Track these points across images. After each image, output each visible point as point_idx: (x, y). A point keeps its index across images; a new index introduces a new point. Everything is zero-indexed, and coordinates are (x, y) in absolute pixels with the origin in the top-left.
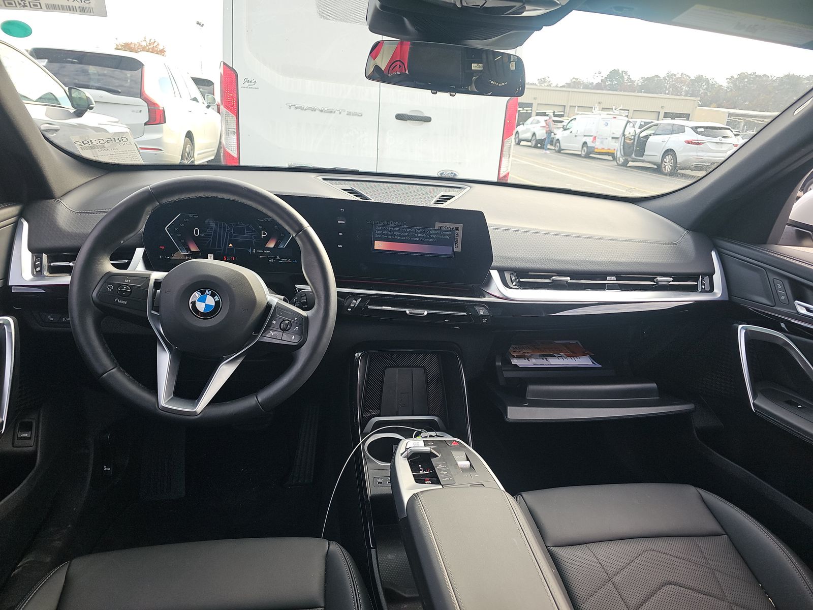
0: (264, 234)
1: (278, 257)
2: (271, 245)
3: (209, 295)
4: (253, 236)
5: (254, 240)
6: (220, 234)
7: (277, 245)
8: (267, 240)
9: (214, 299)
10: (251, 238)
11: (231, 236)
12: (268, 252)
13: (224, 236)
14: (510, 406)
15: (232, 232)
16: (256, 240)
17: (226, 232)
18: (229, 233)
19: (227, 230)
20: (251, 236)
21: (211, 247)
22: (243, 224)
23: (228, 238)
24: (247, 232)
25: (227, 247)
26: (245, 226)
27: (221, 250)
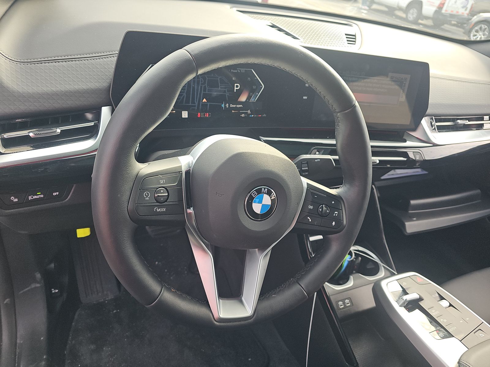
0: (237, 86)
1: (249, 111)
2: (243, 98)
3: (265, 193)
4: (226, 89)
5: (227, 94)
6: (194, 88)
7: (249, 98)
8: (239, 93)
9: (271, 198)
10: (225, 92)
11: (205, 90)
12: (240, 106)
13: (197, 90)
14: (407, 222)
15: (206, 85)
16: (229, 94)
17: (200, 85)
18: (203, 86)
19: (200, 83)
20: (224, 89)
21: (185, 103)
22: (217, 76)
23: (202, 92)
24: (221, 85)
25: (201, 103)
26: (219, 78)
27: (195, 106)
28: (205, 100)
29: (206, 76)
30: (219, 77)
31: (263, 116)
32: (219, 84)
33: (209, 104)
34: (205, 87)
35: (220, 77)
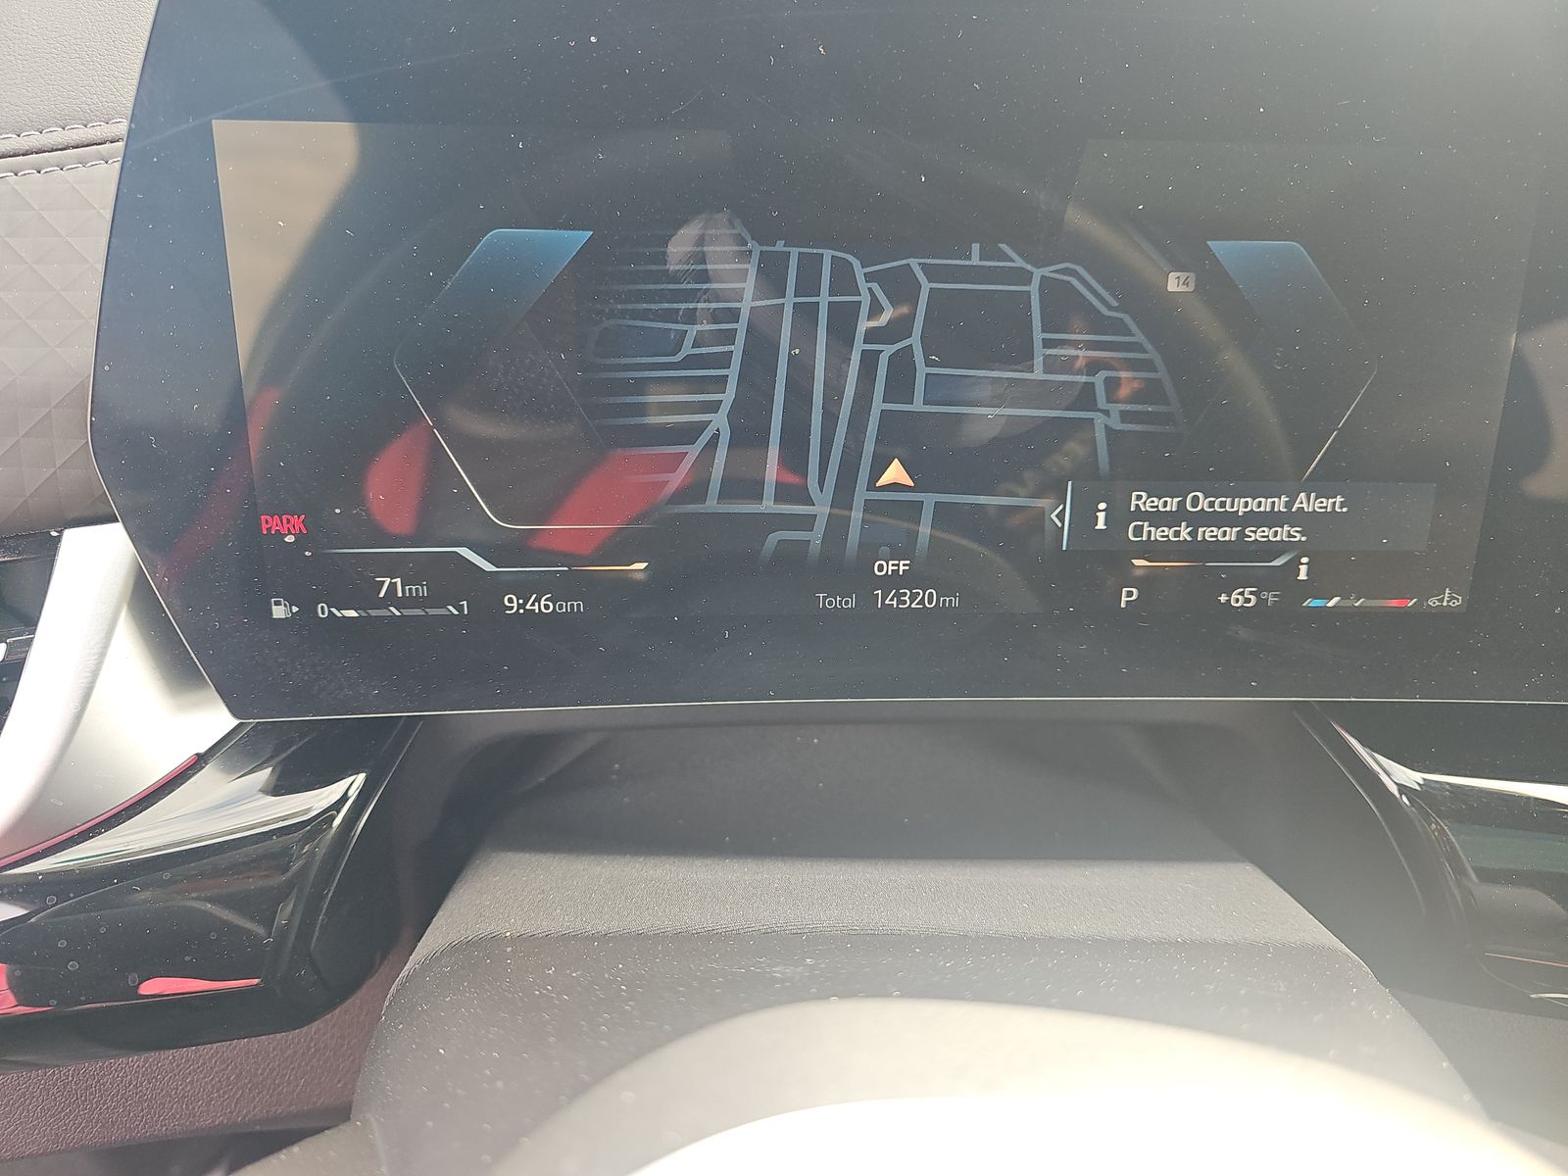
4: (1097, 380)
5: (1107, 414)
11: (900, 389)
13: (834, 389)
15: (915, 341)
16: (1125, 416)
17: (859, 346)
18: (888, 350)
19: (864, 325)
20: (1083, 379)
21: (723, 496)
22: (1019, 263)
23: (878, 405)
24: (1047, 344)
25: (861, 495)
26: (1034, 288)
27: (808, 522)
28: (895, 473)
29: (914, 263)
30: (1038, 274)
31: (1433, 602)
32: (1038, 336)
33: (929, 499)
34: (902, 367)
35: (1046, 271)
